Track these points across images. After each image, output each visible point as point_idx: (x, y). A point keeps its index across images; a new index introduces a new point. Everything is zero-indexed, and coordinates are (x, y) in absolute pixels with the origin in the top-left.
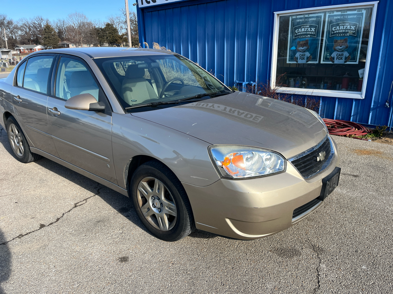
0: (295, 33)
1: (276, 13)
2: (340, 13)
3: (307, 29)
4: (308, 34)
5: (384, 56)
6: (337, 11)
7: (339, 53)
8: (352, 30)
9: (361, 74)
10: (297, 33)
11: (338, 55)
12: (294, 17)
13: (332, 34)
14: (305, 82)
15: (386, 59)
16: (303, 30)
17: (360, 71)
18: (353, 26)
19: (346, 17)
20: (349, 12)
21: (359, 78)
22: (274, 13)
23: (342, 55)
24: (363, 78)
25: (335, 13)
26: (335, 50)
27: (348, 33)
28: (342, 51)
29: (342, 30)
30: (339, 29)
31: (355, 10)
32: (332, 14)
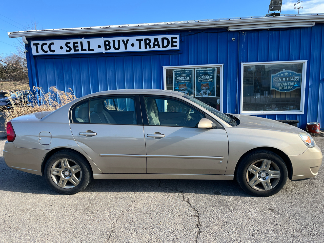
0: (177, 79)
1: (164, 67)
2: (203, 69)
3: (185, 78)
4: (185, 80)
5: (230, 92)
6: (201, 68)
7: (205, 91)
8: (210, 78)
9: (218, 102)
10: (178, 80)
11: (204, 92)
12: (175, 70)
13: (199, 81)
14: (186, 109)
15: (231, 94)
16: (182, 78)
17: (218, 101)
18: (211, 76)
19: (207, 71)
20: (207, 69)
21: (217, 104)
22: (163, 67)
23: (207, 92)
24: (219, 104)
25: (200, 69)
26: (202, 89)
27: (208, 80)
28: (206, 90)
29: (205, 78)
30: (203, 78)
31: (211, 68)
32: (198, 69)
